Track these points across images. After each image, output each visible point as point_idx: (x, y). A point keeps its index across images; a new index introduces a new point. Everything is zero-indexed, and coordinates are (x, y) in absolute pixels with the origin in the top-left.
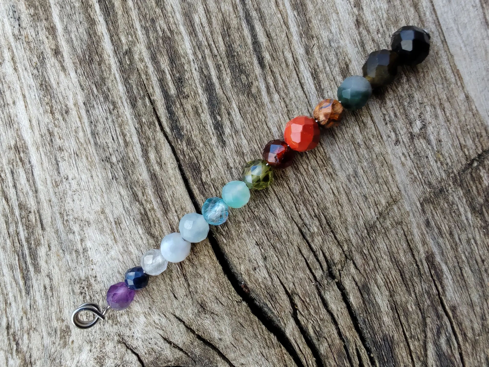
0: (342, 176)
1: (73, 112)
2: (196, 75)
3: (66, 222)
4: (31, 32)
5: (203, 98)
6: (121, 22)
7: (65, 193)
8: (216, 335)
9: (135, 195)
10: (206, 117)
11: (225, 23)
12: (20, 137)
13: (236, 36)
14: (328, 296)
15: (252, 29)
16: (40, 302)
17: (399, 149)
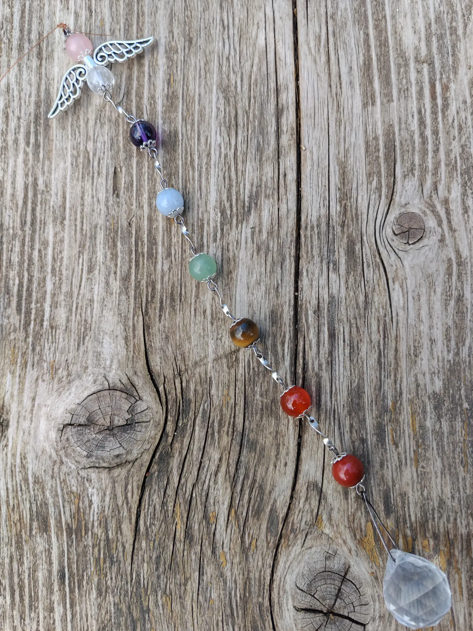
0: (193, 344)
1: (114, 295)
2: (159, 297)
3: (99, 331)
4: (109, 263)
5: (159, 305)
6: (140, 271)
7: (102, 321)
8: (137, 383)
9: (125, 329)
10: (157, 311)
11: (173, 284)
12: (93, 297)
13: (175, 289)
14: (176, 381)
15: (181, 289)
16: (81, 355)
17: (212, 342)
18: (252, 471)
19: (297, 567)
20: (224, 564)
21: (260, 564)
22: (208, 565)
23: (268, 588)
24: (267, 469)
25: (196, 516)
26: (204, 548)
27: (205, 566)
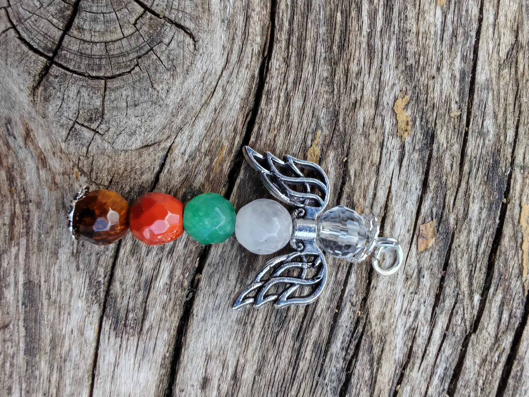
18: (303, 365)
19: (189, 93)
20: (401, 103)
21: (297, 103)
22: (448, 101)
23: (277, 35)
24: (259, 371)
25: (474, 238)
26: (456, 148)
27: (455, 96)
